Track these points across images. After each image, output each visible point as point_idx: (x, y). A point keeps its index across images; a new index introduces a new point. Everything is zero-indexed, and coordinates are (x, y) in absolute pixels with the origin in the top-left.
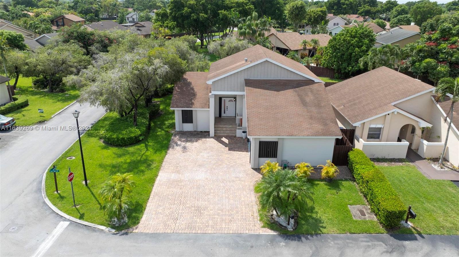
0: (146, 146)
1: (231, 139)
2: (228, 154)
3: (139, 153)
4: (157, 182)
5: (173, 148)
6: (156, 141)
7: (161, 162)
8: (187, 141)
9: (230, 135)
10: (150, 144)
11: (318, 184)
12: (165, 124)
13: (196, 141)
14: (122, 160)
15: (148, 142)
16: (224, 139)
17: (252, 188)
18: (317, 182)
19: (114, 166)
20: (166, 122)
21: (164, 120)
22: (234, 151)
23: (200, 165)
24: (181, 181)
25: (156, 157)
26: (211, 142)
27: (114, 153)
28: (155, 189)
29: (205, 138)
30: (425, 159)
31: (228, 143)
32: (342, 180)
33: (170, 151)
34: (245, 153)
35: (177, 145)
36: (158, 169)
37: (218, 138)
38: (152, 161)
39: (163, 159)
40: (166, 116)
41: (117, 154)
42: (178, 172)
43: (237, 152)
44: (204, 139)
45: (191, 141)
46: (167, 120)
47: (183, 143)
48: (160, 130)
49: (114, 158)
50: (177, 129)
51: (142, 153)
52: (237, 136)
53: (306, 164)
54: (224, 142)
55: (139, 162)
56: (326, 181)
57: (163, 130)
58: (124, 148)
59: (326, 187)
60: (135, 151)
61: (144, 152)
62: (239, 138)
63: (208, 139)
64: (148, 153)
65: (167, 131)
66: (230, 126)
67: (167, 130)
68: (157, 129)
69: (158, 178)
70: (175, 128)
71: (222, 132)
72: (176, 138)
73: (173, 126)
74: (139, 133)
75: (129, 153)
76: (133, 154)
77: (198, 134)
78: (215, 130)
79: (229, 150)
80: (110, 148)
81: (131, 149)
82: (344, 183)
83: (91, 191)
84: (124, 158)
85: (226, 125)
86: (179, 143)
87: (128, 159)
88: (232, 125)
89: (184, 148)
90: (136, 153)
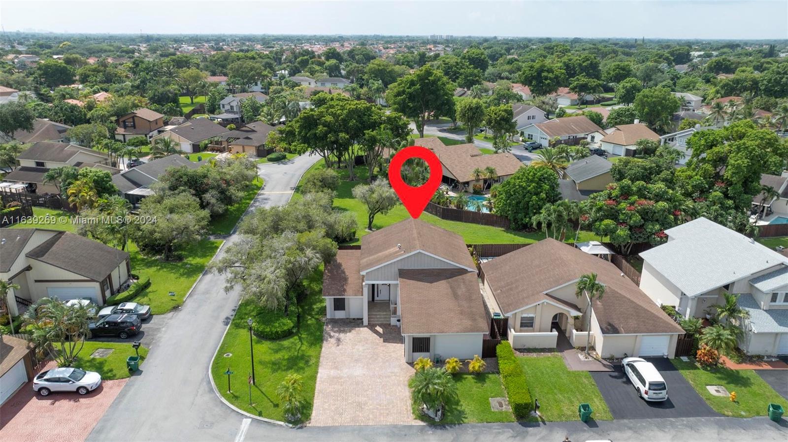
0: (300, 339)
1: (386, 328)
2: (383, 346)
3: (295, 348)
4: (318, 379)
5: (327, 341)
6: (308, 333)
7: (318, 357)
8: (340, 332)
9: (384, 323)
10: (303, 336)
11: (466, 378)
12: (313, 309)
13: (350, 332)
14: (279, 356)
15: (301, 335)
16: (379, 329)
17: (406, 383)
18: (465, 376)
19: (274, 364)
20: (315, 307)
21: (312, 304)
22: (389, 342)
23: (356, 360)
24: (341, 378)
25: (311, 352)
26: (365, 332)
27: (270, 348)
28: (319, 386)
29: (359, 327)
30: (574, 348)
31: (382, 333)
32: (489, 373)
33: (325, 344)
34: (400, 344)
35: (331, 337)
36: (317, 365)
37: (371, 327)
38: (309, 356)
39: (320, 354)
40: (313, 298)
41: (273, 349)
42: (336, 368)
43: (392, 344)
44: (357, 329)
45: (344, 332)
46: (315, 304)
47: (337, 335)
48: (309, 317)
49: (271, 353)
50: (328, 316)
51: (298, 347)
52: (392, 324)
53: (455, 359)
54: (378, 331)
55: (297, 357)
56: (474, 375)
57: (313, 317)
58: (278, 342)
59: (473, 381)
60: (290, 345)
61: (300, 346)
62: (393, 326)
63: (361, 329)
64: (304, 348)
65: (318, 319)
66: (385, 313)
67: (317, 317)
68: (307, 316)
69: (319, 375)
70: (326, 315)
71: (376, 319)
72: (328, 328)
73: (323, 311)
74: (292, 325)
75: (284, 348)
76: (289, 349)
77: (351, 322)
78: (369, 318)
79: (384, 341)
80: (263, 342)
81: (286, 343)
82: (490, 376)
83: (260, 390)
84: (282, 354)
85: (379, 311)
86: (332, 334)
87: (285, 355)
88: (386, 312)
89: (338, 340)
90: (291, 347)
